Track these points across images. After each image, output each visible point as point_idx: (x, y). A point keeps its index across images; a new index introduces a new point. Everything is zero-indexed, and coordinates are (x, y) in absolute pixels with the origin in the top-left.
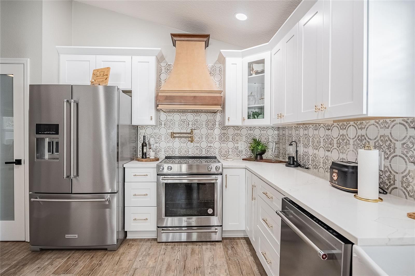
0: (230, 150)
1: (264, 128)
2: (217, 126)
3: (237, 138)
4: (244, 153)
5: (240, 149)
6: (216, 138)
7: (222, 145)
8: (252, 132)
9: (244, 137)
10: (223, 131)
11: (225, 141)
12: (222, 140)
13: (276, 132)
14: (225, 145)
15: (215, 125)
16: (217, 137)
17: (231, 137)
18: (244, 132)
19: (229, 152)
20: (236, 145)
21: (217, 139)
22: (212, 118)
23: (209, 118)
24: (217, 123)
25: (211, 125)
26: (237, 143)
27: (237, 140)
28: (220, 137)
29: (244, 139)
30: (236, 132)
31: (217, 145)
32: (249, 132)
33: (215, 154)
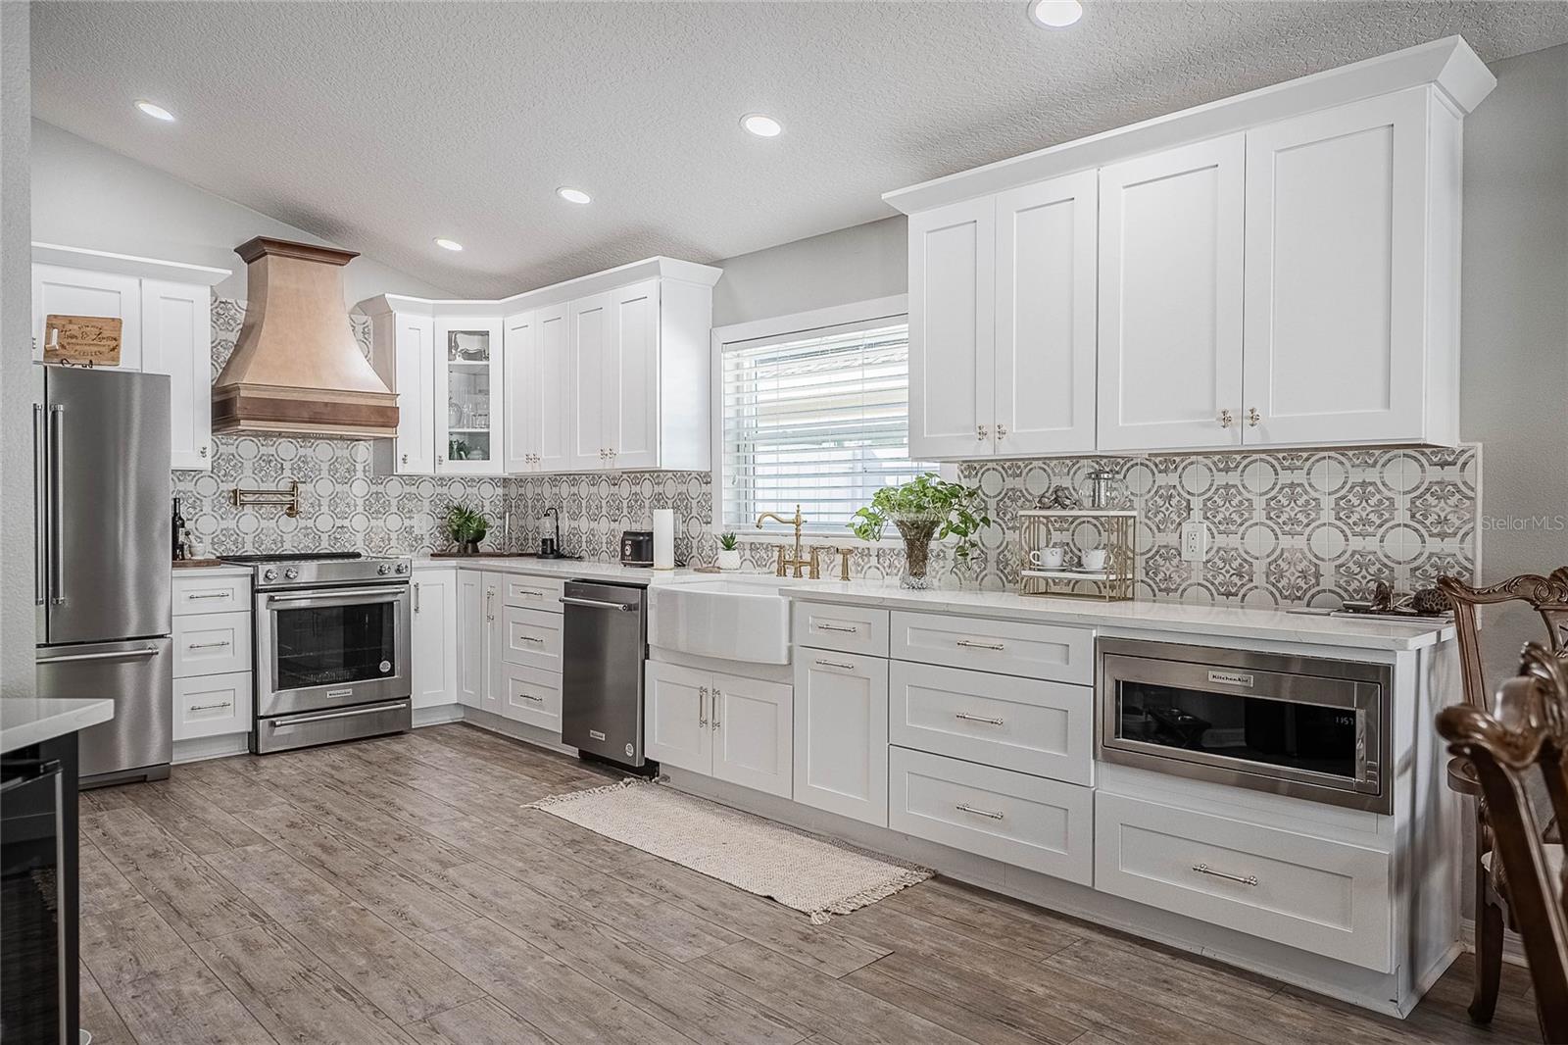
0: (394, 536)
1: (473, 480)
2: (360, 474)
3: (409, 505)
4: (426, 542)
5: (417, 531)
6: (356, 506)
7: (373, 523)
8: (445, 490)
9: (426, 503)
10: (374, 488)
11: (380, 513)
12: (373, 510)
13: (500, 491)
14: (380, 523)
15: (355, 471)
16: (360, 502)
17: (394, 502)
18: (426, 490)
19: (389, 540)
20: (407, 522)
21: (360, 509)
22: (346, 453)
23: (339, 453)
24: (359, 467)
25: (342, 470)
26: (410, 518)
27: (410, 511)
28: (367, 502)
29: (426, 506)
30: (407, 489)
31: (359, 522)
32: (439, 490)
33: (355, 547)
